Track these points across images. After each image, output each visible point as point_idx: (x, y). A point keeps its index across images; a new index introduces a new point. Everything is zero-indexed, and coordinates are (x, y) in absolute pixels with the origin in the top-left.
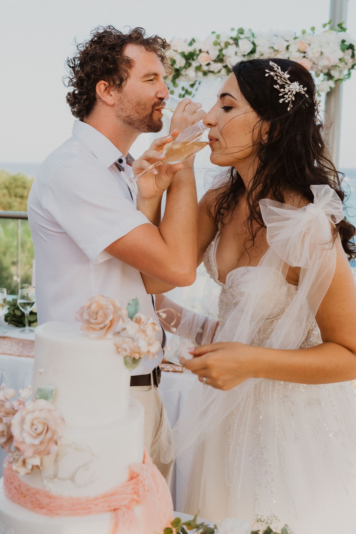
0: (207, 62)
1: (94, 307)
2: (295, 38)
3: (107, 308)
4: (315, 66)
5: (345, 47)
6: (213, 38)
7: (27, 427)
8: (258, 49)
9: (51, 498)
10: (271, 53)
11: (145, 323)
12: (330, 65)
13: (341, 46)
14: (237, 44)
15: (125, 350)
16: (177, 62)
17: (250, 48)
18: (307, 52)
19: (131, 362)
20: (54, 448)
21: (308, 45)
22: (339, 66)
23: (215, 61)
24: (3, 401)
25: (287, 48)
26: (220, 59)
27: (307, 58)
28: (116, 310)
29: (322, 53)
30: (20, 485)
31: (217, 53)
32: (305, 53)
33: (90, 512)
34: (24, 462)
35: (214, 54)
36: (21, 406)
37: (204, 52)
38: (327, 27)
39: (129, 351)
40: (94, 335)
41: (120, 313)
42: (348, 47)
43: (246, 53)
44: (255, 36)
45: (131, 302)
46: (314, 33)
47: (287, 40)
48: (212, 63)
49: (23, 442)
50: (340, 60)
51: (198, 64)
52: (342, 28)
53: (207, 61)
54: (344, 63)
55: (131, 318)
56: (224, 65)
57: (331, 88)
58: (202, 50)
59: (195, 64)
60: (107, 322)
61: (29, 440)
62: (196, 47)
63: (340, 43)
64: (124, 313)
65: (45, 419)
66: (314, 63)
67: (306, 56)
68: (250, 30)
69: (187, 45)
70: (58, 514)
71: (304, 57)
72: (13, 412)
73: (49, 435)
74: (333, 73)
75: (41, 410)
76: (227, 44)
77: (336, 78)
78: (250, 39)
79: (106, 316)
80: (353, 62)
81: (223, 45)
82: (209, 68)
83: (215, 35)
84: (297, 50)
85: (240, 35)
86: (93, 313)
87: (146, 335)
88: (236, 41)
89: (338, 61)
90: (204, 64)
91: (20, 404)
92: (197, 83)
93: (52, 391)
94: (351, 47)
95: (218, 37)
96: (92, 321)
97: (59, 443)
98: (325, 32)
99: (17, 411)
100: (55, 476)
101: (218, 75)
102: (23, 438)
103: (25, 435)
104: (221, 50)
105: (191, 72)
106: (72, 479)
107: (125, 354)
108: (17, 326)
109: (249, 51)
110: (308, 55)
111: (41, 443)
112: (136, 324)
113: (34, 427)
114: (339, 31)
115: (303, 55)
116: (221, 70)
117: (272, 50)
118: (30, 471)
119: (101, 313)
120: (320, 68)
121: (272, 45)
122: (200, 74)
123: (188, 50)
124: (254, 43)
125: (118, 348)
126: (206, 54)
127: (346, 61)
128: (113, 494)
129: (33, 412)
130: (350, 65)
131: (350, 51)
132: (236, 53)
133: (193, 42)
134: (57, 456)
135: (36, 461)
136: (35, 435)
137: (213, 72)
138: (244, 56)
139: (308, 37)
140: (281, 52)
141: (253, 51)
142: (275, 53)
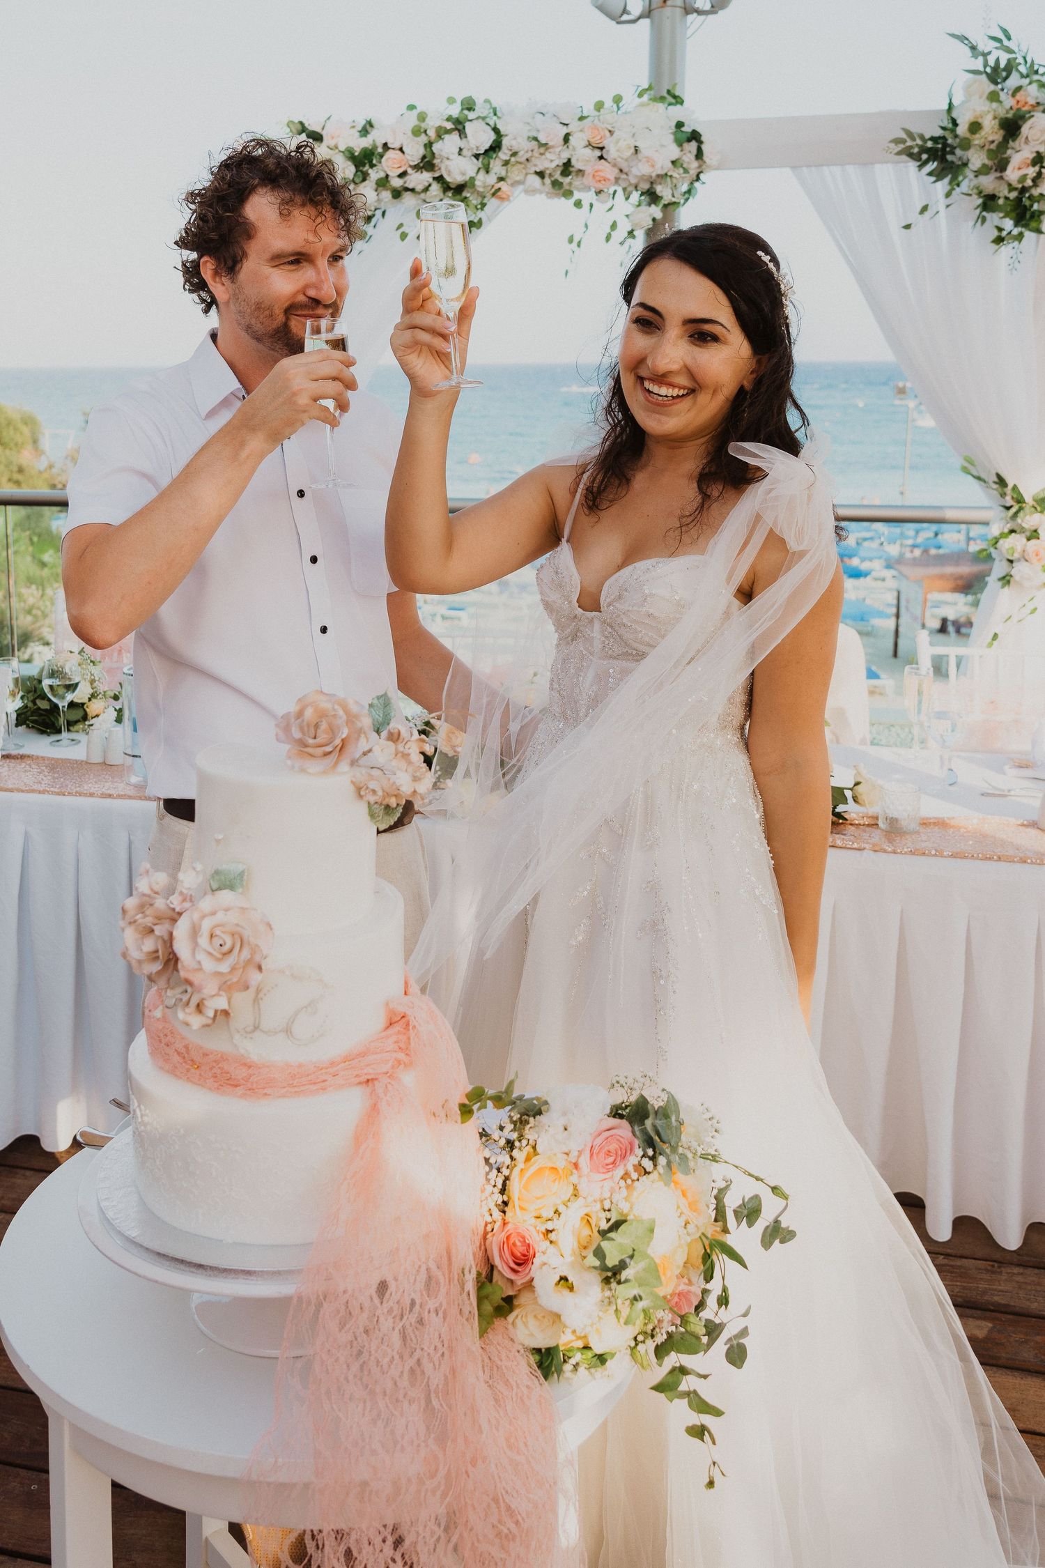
0: (401, 170)
1: (309, 713)
2: (581, 118)
3: (335, 716)
4: (624, 176)
5: (684, 137)
6: (412, 120)
7: (203, 941)
8: (505, 142)
9: (250, 1067)
10: (532, 151)
11: (405, 741)
12: (653, 174)
13: (674, 134)
14: (462, 132)
15: (374, 792)
17: (488, 139)
18: (607, 148)
19: (382, 813)
20: (255, 977)
21: (607, 133)
22: (671, 176)
23: (417, 168)
24: (149, 896)
25: (566, 139)
26: (427, 164)
27: (605, 159)
28: (351, 719)
29: (636, 150)
30: (186, 1047)
31: (422, 151)
32: (602, 149)
33: (324, 1089)
34: (199, 1008)
35: (415, 152)
36: (187, 905)
37: (394, 149)
38: (645, 98)
39: (380, 793)
40: (314, 766)
41: (359, 725)
42: (689, 135)
43: (482, 152)
44: (498, 113)
45: (376, 701)
46: (619, 109)
47: (565, 122)
48: (410, 171)
49: (200, 969)
50: (673, 162)
51: (382, 175)
52: (675, 97)
53: (399, 167)
54: (681, 170)
55: (378, 732)
56: (437, 175)
57: (654, 220)
58: (390, 146)
59: (374, 175)
60: (338, 742)
61: (209, 965)
62: (376, 138)
63: (674, 129)
64: (366, 722)
65: (237, 925)
66: (621, 171)
67: (605, 156)
68: (487, 101)
69: (357, 134)
70: (266, 1094)
72: (174, 917)
73: (246, 954)
74: (659, 189)
75: (227, 910)
76: (441, 133)
77: (666, 200)
78: (488, 120)
79: (332, 730)
80: (700, 166)
81: (432, 133)
82: (405, 182)
83: (415, 113)
84: (585, 143)
85: (466, 112)
86: (308, 726)
87: (410, 763)
88: (459, 126)
89: (670, 165)
90: (393, 173)
91: (184, 900)
92: (379, 213)
93: (241, 874)
94: (695, 136)
95: (421, 115)
96: (311, 741)
97: (263, 967)
98: (642, 105)
99: (180, 914)
100: (256, 1028)
101: (423, 195)
102: (199, 962)
103: (201, 956)
104: (429, 145)
106: (288, 1031)
107: (372, 799)
108: (42, 732)
109: (487, 146)
110: (608, 153)
111: (233, 969)
112: (390, 743)
113: (217, 942)
114: (670, 104)
115: (598, 153)
116: (430, 185)
117: (533, 145)
118: (210, 1022)
119: (324, 726)
120: (633, 181)
121: (535, 134)
122: (386, 195)
123: (359, 144)
124: (496, 130)
125: (359, 789)
126: (399, 152)
127: (685, 166)
128: (363, 1054)
129: (214, 913)
130: (693, 173)
131: (694, 144)
132: (461, 149)
133: (368, 127)
134: (258, 991)
135: (221, 1003)
136: (219, 956)
137: (412, 190)
138: (477, 156)
139: (608, 116)
140: (552, 147)
141: (495, 147)
142: (542, 150)
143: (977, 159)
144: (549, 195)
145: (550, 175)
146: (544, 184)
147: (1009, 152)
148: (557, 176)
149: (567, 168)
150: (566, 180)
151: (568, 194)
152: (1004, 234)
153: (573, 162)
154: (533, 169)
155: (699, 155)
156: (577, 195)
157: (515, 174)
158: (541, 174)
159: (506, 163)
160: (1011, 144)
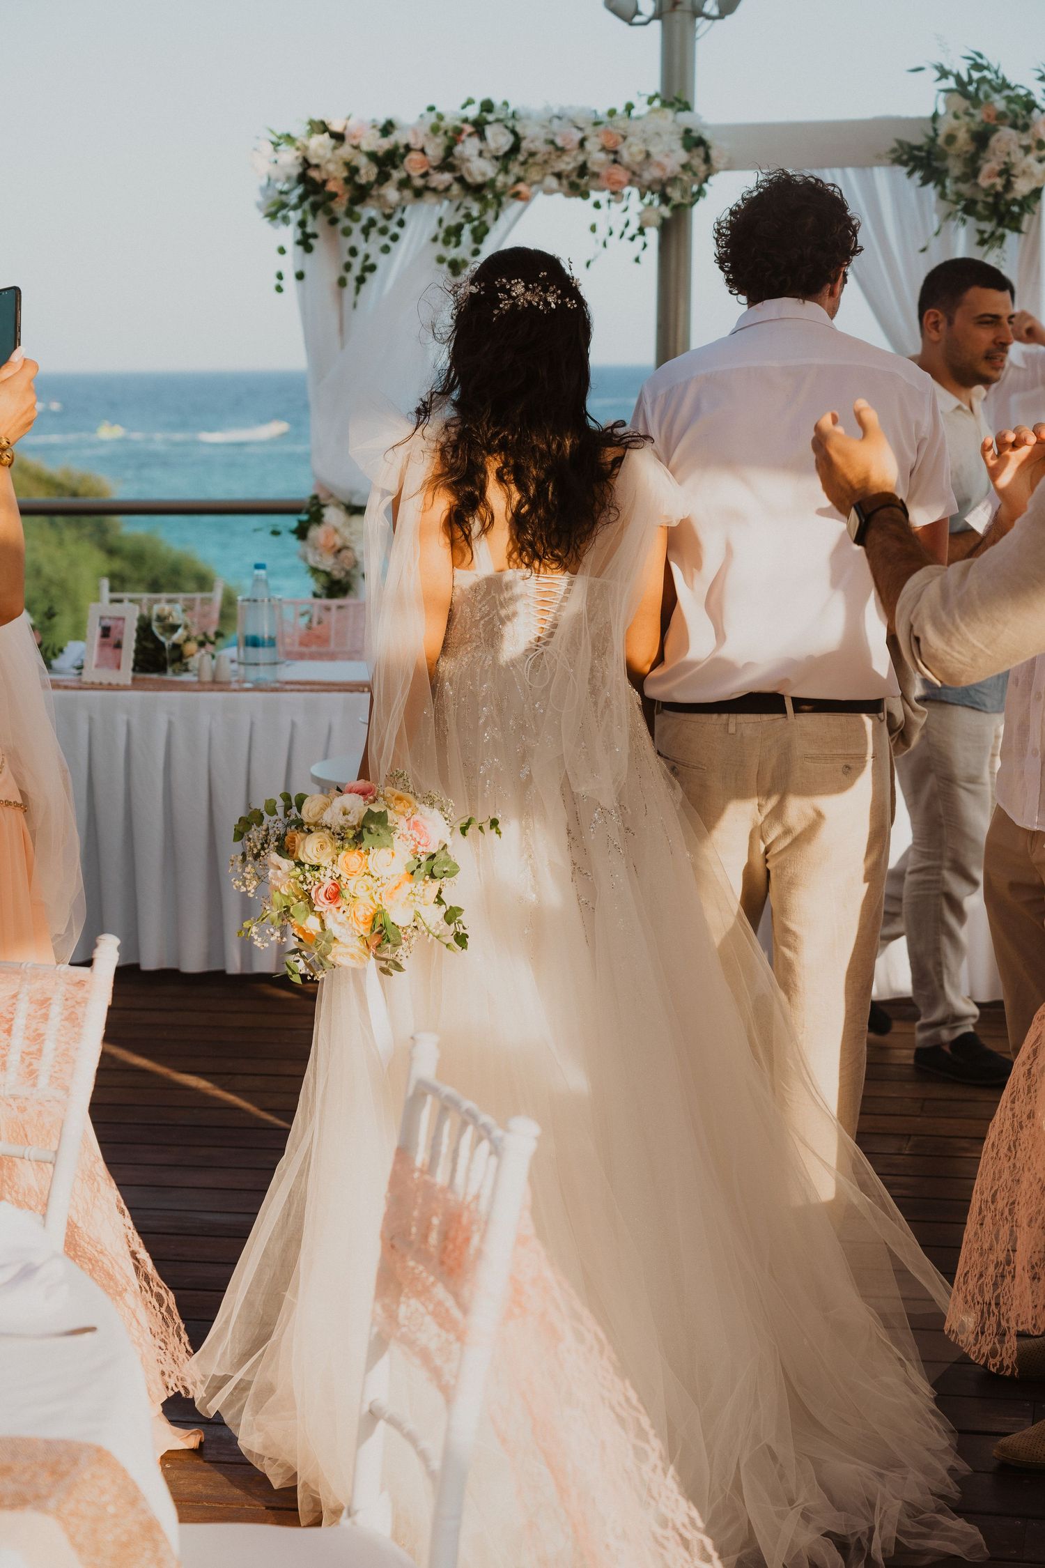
0: (422, 171)
2: (597, 125)
4: (637, 179)
5: (692, 143)
6: (432, 118)
8: (525, 145)
10: (550, 153)
12: (665, 178)
13: (683, 139)
14: (481, 134)
16: (363, 172)
17: (507, 141)
18: (620, 152)
21: (620, 139)
22: (680, 179)
23: (438, 168)
25: (582, 143)
26: (447, 164)
27: (619, 163)
29: (648, 155)
31: (442, 152)
32: (616, 153)
35: (435, 151)
37: (416, 150)
38: (657, 103)
42: (696, 142)
43: (501, 153)
44: (516, 117)
46: (631, 115)
47: (582, 126)
48: (431, 171)
50: (683, 166)
51: (403, 175)
52: (683, 103)
53: (422, 167)
54: (690, 174)
56: (458, 175)
57: (664, 219)
58: (412, 146)
59: (397, 175)
62: (399, 137)
63: (681, 134)
66: (634, 173)
67: (619, 160)
68: (505, 103)
69: (378, 134)
71: (615, 161)
74: (670, 191)
76: (460, 135)
77: (673, 203)
78: (506, 123)
80: (708, 169)
82: (426, 182)
83: (432, 114)
84: (599, 147)
85: (485, 114)
88: (479, 127)
89: (680, 169)
90: (415, 174)
92: (399, 210)
94: (702, 143)
95: (440, 117)
98: (652, 109)
101: (445, 195)
104: (448, 146)
105: (391, 193)
109: (506, 148)
110: (621, 157)
114: (679, 110)
115: (612, 157)
116: (450, 185)
117: (550, 148)
120: (646, 183)
121: (550, 137)
122: (408, 194)
123: (383, 145)
124: (514, 132)
126: (421, 153)
127: (694, 169)
130: (701, 175)
131: (701, 151)
132: (481, 154)
133: (390, 128)
137: (434, 190)
138: (497, 158)
139: (621, 123)
140: (569, 150)
141: (515, 149)
142: (559, 153)
143: (955, 167)
144: (567, 195)
145: (568, 177)
146: (560, 184)
147: (980, 162)
148: (574, 178)
149: (583, 170)
150: (583, 182)
151: (585, 195)
152: (986, 236)
153: (589, 165)
154: (550, 171)
155: (707, 159)
156: (595, 196)
157: (534, 174)
158: (559, 176)
159: (524, 163)
160: (982, 155)
